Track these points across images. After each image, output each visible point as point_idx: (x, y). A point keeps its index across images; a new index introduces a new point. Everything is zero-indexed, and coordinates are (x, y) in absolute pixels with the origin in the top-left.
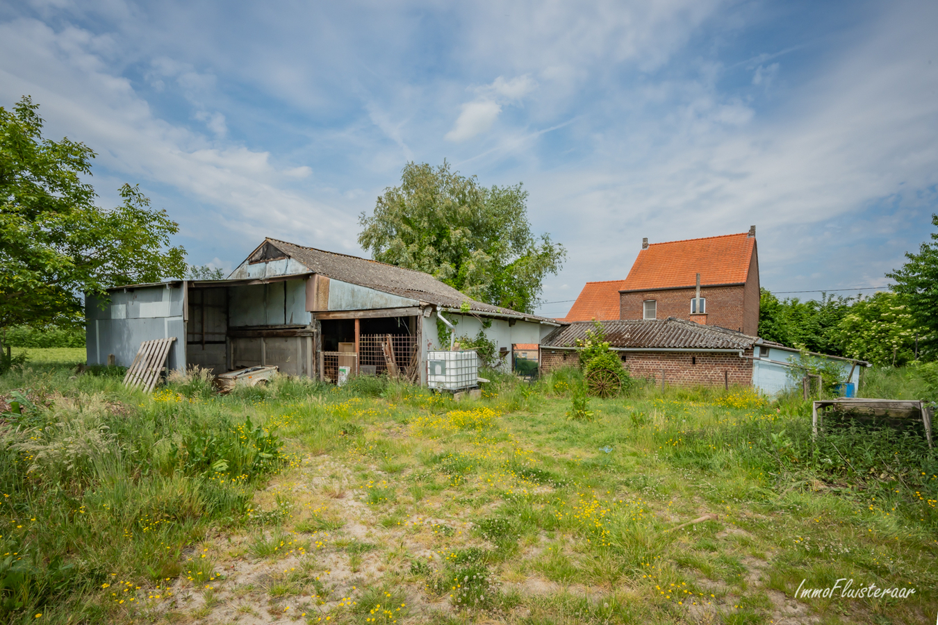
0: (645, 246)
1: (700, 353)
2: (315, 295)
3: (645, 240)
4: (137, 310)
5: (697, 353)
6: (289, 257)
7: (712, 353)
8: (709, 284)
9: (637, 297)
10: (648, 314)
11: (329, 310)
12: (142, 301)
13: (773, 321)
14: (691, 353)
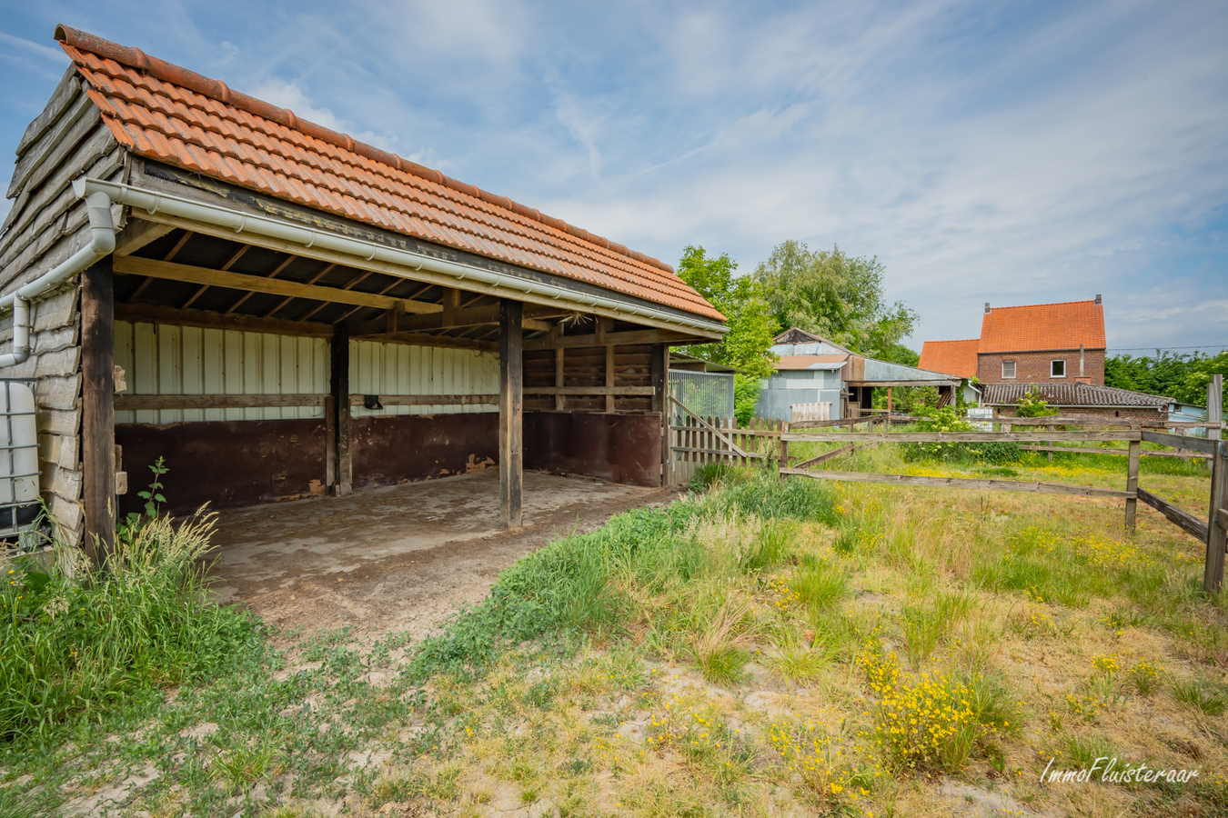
0: (987, 310)
1: (1122, 409)
2: (850, 370)
3: (987, 304)
4: (785, 384)
5: (1120, 409)
6: (820, 342)
7: (1134, 409)
8: (1070, 348)
9: (995, 358)
10: (1006, 374)
11: (865, 379)
12: (787, 378)
13: (1112, 378)
14: (1114, 409)
